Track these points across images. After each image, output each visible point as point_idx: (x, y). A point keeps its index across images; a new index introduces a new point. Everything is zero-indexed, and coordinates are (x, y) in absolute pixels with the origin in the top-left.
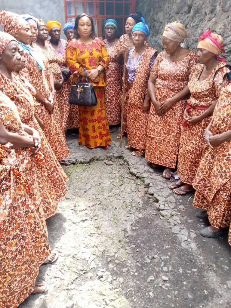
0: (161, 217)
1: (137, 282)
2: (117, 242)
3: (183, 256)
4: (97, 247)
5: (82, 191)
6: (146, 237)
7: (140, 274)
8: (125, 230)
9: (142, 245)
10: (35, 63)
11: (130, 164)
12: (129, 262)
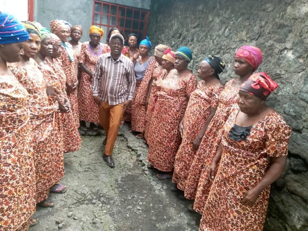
0: (145, 175)
1: (120, 208)
2: (109, 186)
3: (155, 198)
4: (94, 187)
5: (88, 154)
6: (131, 185)
7: (122, 205)
8: (117, 181)
9: (127, 190)
10: (68, 55)
11: (129, 140)
12: (116, 198)
